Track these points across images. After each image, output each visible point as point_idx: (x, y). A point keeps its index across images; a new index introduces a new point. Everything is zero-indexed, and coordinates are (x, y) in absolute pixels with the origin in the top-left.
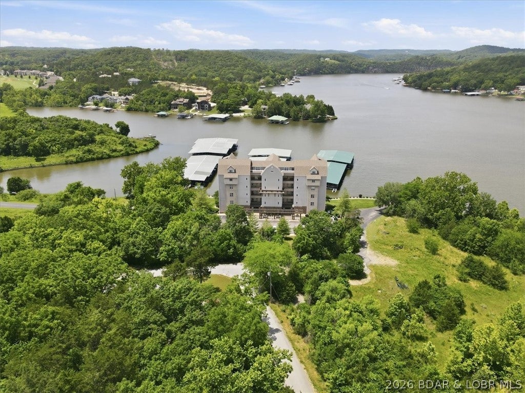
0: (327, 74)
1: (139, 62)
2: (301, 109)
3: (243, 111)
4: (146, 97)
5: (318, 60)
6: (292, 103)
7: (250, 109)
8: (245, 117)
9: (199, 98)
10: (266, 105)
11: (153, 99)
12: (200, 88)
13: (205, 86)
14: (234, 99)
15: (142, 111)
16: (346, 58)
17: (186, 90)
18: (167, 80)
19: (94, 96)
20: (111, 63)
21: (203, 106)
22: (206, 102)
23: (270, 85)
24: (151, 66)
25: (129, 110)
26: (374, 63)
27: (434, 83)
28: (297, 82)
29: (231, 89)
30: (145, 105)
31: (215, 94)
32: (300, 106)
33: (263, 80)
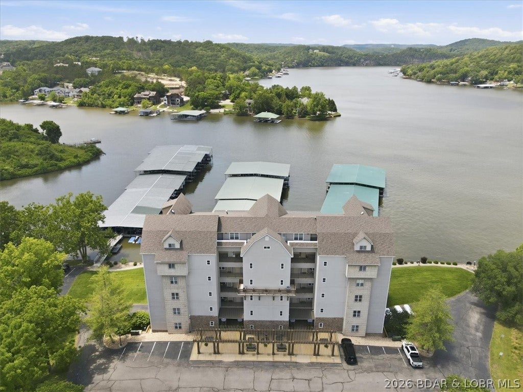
0: (317, 66)
1: (108, 51)
2: (296, 104)
3: (223, 107)
4: (103, 89)
5: (306, 52)
6: (284, 97)
7: (232, 104)
8: (226, 114)
9: (170, 91)
10: (251, 99)
11: (112, 92)
12: (173, 78)
13: (178, 77)
14: (212, 92)
15: (97, 106)
16: (335, 50)
17: (155, 81)
18: (134, 70)
19: (41, 88)
20: (76, 52)
21: (174, 100)
22: (177, 96)
23: (256, 77)
24: (122, 56)
25: (81, 105)
26: (365, 55)
27: (438, 74)
28: (285, 74)
29: (209, 80)
30: (101, 99)
31: (189, 86)
32: (294, 101)
33: (248, 72)
